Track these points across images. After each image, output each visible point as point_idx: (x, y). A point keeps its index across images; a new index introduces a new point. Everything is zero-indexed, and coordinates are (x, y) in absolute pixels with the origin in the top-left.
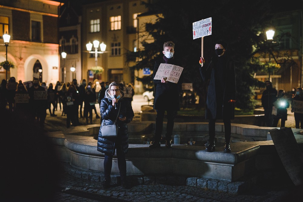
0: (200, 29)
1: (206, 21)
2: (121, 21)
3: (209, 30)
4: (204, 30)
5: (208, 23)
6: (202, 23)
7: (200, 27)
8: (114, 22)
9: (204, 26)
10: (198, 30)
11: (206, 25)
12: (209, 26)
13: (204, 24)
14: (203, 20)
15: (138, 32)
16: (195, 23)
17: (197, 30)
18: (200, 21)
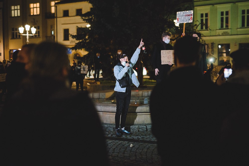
0: (183, 17)
1: (188, 12)
2: (40, 7)
3: (190, 19)
4: (186, 18)
5: (190, 14)
6: (185, 13)
7: (183, 16)
8: (34, 8)
9: (186, 15)
10: (182, 18)
11: (188, 15)
12: (191, 16)
13: (187, 14)
14: (185, 11)
15: (57, 17)
16: (179, 12)
17: (180, 17)
18: (183, 12)
